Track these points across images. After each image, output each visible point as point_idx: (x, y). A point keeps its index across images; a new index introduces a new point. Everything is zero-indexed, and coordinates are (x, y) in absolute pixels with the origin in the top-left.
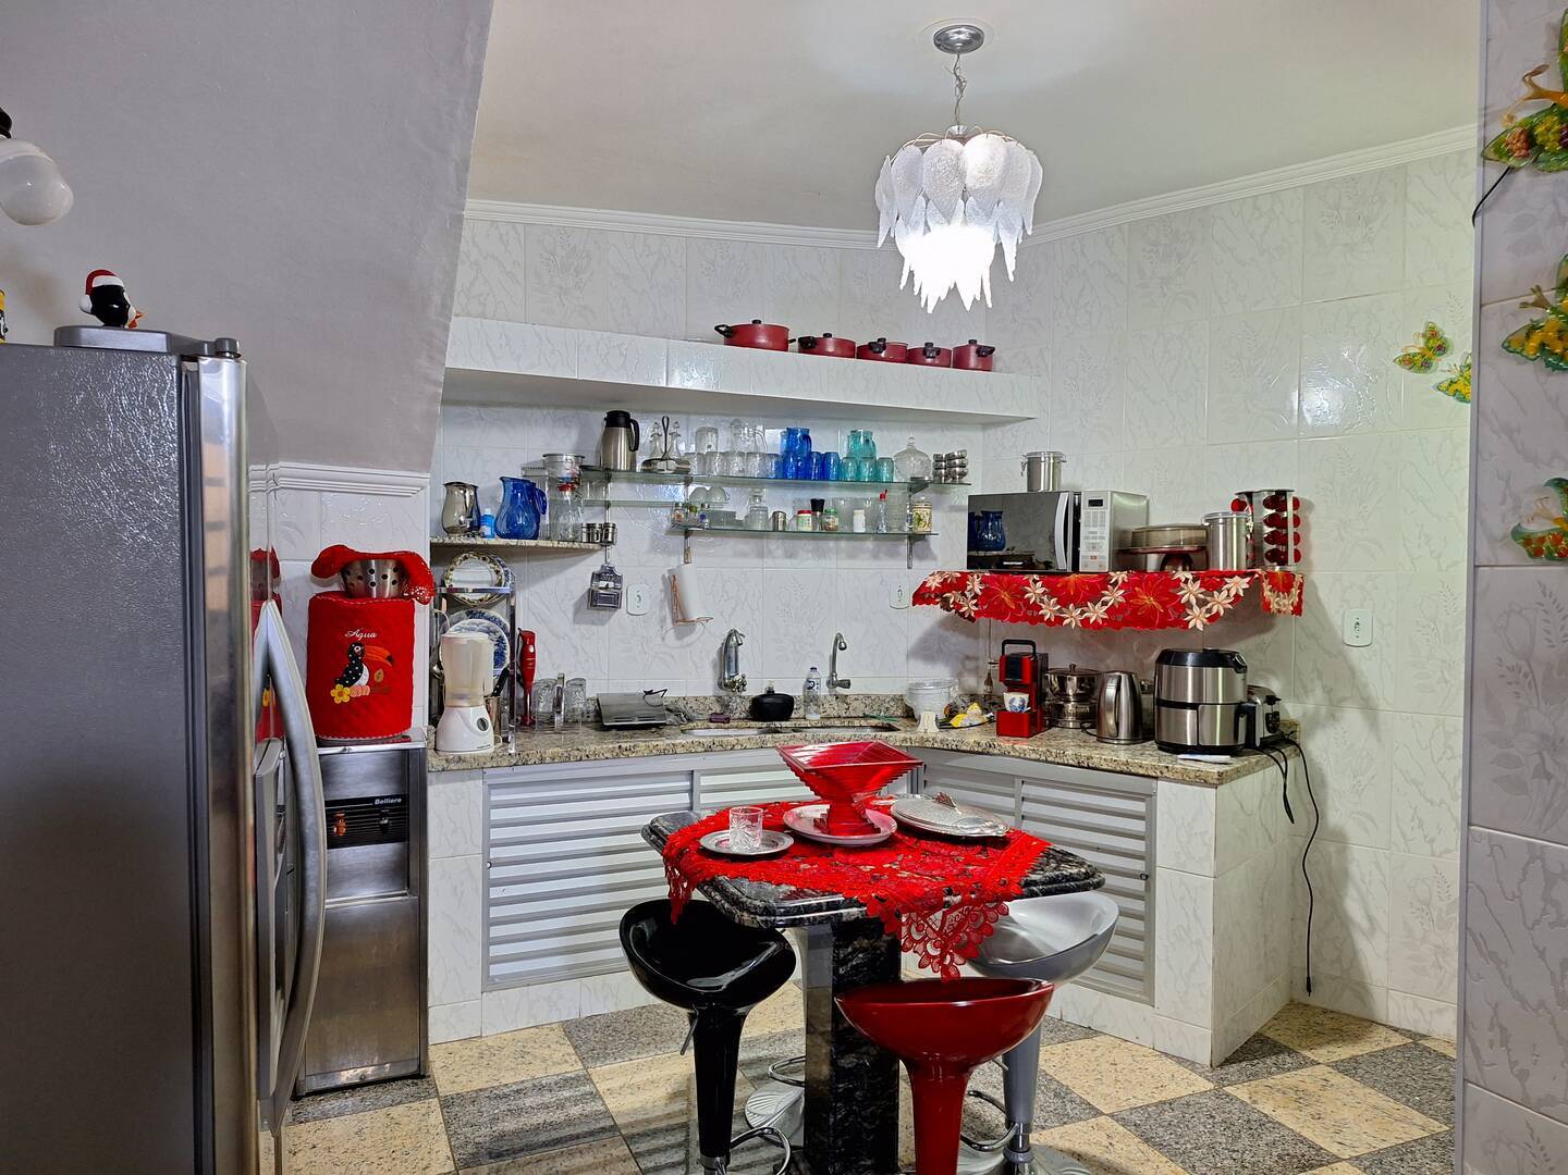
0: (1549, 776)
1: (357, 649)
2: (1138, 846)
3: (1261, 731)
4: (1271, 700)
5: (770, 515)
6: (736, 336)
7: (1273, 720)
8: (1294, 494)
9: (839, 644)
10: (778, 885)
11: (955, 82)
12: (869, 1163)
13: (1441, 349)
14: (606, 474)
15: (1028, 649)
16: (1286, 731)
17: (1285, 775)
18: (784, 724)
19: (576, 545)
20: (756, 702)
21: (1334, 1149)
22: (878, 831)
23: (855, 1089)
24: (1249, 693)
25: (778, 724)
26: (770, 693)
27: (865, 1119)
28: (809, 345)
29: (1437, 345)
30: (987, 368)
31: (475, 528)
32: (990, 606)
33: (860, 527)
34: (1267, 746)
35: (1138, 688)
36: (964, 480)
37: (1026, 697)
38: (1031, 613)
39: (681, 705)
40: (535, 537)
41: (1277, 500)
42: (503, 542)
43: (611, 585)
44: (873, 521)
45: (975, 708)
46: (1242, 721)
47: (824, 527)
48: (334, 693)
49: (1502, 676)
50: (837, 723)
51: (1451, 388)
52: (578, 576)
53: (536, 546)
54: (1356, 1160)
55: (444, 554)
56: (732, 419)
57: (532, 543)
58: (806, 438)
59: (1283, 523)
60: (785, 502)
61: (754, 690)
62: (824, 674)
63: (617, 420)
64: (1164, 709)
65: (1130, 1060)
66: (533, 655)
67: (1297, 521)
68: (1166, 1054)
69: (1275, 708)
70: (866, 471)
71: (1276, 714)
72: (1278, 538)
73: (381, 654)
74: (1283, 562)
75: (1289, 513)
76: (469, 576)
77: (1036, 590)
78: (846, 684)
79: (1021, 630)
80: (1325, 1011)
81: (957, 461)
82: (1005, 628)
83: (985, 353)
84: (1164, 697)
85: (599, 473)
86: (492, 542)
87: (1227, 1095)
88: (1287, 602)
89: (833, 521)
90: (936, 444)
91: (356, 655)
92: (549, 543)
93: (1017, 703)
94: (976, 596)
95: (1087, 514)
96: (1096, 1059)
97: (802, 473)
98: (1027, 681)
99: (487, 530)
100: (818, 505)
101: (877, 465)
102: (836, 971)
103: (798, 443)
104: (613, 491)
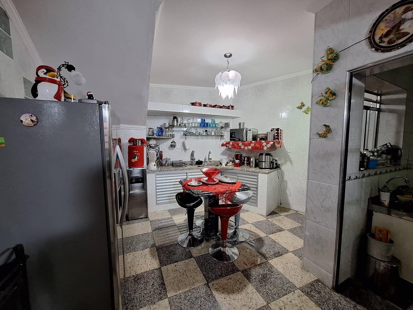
0: (321, 172)
2: (256, 183)
3: (275, 166)
4: (276, 161)
5: (199, 132)
6: (193, 104)
8: (280, 129)
9: (210, 153)
10: (200, 190)
11: (227, 62)
13: (304, 106)
15: (239, 153)
16: (278, 165)
17: (278, 172)
18: (201, 165)
19: (168, 137)
20: (197, 162)
21: (285, 228)
22: (216, 182)
23: (212, 220)
24: (273, 160)
26: (199, 160)
27: (213, 224)
28: (205, 106)
29: (303, 105)
30: (233, 109)
31: (153, 135)
32: (233, 146)
33: (213, 134)
34: (276, 168)
35: (256, 159)
36: (229, 127)
37: (239, 161)
38: (240, 148)
39: (185, 162)
40: (162, 136)
41: (278, 130)
43: (174, 144)
44: (215, 133)
45: (231, 163)
46: (272, 164)
47: (207, 134)
48: (132, 160)
49: (314, 156)
50: (210, 165)
51: (305, 112)
52: (169, 142)
53: (162, 138)
55: (148, 139)
56: (193, 117)
59: (278, 133)
60: (201, 130)
61: (196, 160)
62: (207, 157)
63: (175, 118)
64: (260, 162)
65: (254, 215)
66: (162, 155)
67: (280, 133)
68: (259, 214)
70: (214, 126)
71: (277, 163)
72: (278, 136)
73: (139, 154)
76: (152, 142)
77: (240, 144)
78: (211, 159)
79: (238, 150)
80: (283, 208)
81: (228, 124)
82: (236, 150)
83: (232, 107)
84: (260, 160)
85: (172, 126)
86: (156, 137)
87: (268, 220)
88: (279, 146)
89: (209, 133)
90: (225, 121)
91: (135, 155)
92: (164, 137)
93: (237, 162)
94: (231, 145)
95: (248, 132)
96: (249, 215)
97: (204, 126)
98: (239, 158)
99: (155, 135)
100: (206, 131)
101: (216, 124)
102: (209, 203)
103: (203, 121)
104: (174, 129)
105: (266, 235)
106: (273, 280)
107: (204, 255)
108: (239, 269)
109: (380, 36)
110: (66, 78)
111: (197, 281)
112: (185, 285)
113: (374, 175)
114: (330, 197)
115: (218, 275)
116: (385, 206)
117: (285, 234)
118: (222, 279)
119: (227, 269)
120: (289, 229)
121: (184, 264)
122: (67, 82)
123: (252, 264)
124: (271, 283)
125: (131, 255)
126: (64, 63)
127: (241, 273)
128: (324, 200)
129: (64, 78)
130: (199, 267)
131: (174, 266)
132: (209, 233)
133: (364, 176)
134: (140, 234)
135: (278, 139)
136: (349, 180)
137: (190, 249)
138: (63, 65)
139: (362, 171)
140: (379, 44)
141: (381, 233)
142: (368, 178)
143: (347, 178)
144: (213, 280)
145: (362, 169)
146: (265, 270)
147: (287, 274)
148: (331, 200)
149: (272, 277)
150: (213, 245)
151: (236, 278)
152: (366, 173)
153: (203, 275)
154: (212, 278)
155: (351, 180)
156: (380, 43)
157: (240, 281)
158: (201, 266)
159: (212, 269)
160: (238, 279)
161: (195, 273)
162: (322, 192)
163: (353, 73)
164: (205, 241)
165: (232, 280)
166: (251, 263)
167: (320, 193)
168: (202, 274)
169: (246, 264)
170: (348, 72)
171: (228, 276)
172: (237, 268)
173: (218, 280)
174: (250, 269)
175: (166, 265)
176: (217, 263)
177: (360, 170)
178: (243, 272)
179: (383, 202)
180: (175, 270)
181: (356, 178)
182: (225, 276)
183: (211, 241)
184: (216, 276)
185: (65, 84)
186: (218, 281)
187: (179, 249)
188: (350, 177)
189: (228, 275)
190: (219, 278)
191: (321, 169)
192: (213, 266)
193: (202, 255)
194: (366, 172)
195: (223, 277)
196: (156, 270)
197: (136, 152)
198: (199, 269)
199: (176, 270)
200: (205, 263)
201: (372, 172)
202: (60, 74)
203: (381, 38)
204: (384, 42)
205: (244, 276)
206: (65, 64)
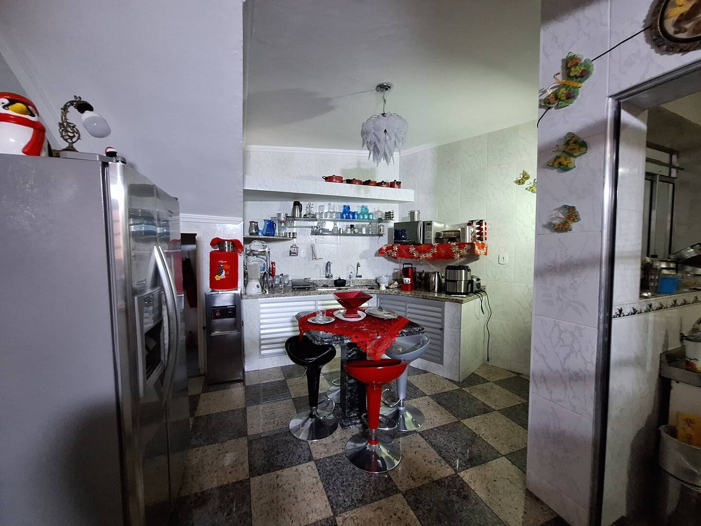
0: (561, 300)
1: (222, 265)
2: (440, 320)
3: (475, 289)
4: (478, 280)
5: (339, 229)
6: (329, 179)
7: (479, 285)
8: (485, 221)
9: (358, 265)
10: (327, 332)
11: (383, 101)
12: (357, 409)
13: (528, 178)
14: (293, 218)
15: (410, 266)
16: (482, 288)
17: (482, 301)
19: (285, 238)
20: (335, 281)
21: (494, 407)
22: (360, 317)
23: (353, 389)
24: (472, 278)
25: (342, 288)
26: (340, 279)
27: (356, 397)
28: (349, 181)
30: (399, 187)
31: (257, 234)
32: (400, 254)
33: (364, 232)
34: (476, 293)
35: (441, 277)
36: (393, 219)
37: (410, 279)
38: (411, 256)
39: (315, 282)
40: (274, 236)
41: (480, 223)
42: (265, 237)
43: (296, 249)
44: (367, 231)
45: (396, 283)
46: (470, 285)
47: (354, 232)
48: (216, 277)
49: (546, 269)
50: (358, 287)
51: (531, 189)
52: (286, 246)
53: (273, 238)
54: (499, 411)
55: (247, 240)
56: (328, 203)
57: (272, 237)
58: (349, 208)
59: (482, 229)
60: (342, 225)
61: (334, 278)
62: (354, 273)
63: (297, 204)
64: (447, 282)
65: (436, 380)
66: (275, 268)
67: (486, 229)
68: (446, 378)
69: (479, 282)
70: (366, 217)
71: (480, 284)
72: (480, 234)
73: (228, 267)
74: (482, 240)
75: (483, 227)
76: (256, 246)
77: (412, 249)
78: (361, 277)
79: (409, 260)
80: (492, 366)
81: (391, 214)
82: (404, 260)
83: (399, 183)
84: (448, 279)
85: (291, 218)
86: (261, 237)
87: (463, 390)
88: (483, 252)
89: (356, 231)
90: (385, 208)
91: (221, 268)
92: (277, 238)
93: (407, 281)
94: (396, 251)
95: (426, 227)
96: (427, 379)
97: (348, 217)
98: (410, 275)
99: (260, 234)
100: (352, 226)
101: (369, 215)
102: (347, 356)
103: (347, 209)
104: (296, 223)
105: (456, 420)
106: (466, 515)
107: (337, 455)
108: (399, 488)
109: (675, 18)
110: (75, 126)
111: (314, 510)
112: (291, 519)
113: (671, 307)
114: (580, 351)
115: (357, 500)
116: (696, 369)
117: (493, 418)
118: (364, 508)
119: (376, 488)
120: (501, 408)
121: (295, 473)
122: (78, 133)
123: (426, 477)
124: (460, 522)
125: (200, 452)
126: (73, 99)
127: (402, 496)
128: (569, 355)
129: (72, 125)
130: (322, 482)
131: (276, 476)
132: (348, 413)
133: (650, 308)
134: (223, 410)
135: (480, 239)
136: (620, 316)
137: (310, 444)
138: (72, 103)
139: (646, 297)
140: (674, 35)
141: (689, 426)
142: (658, 313)
143: (615, 311)
144: (345, 509)
145: (646, 295)
146: (450, 493)
147: (494, 503)
148: (583, 357)
149: (465, 508)
150: (353, 436)
151: (390, 506)
152: (655, 302)
153: (328, 497)
154: (345, 505)
155: (624, 316)
156: (676, 33)
157: (399, 514)
158: (326, 479)
159: (346, 487)
160: (395, 510)
161: (313, 492)
162: (562, 340)
163: (622, 101)
164: (339, 428)
165: (383, 510)
166: (424, 476)
167: (559, 343)
168: (326, 496)
169: (413, 479)
170: (610, 99)
171: (376, 503)
172: (396, 486)
173: (355, 510)
174: (420, 489)
175: (260, 475)
176: (358, 474)
177: (641, 297)
178: (407, 494)
179: (692, 361)
180: (276, 486)
181: (635, 312)
182: (370, 503)
183: (350, 428)
184: (353, 500)
185: (74, 136)
186: (354, 512)
187: (289, 442)
188: (621, 311)
189: (376, 500)
190: (358, 507)
191: (560, 293)
192: (350, 479)
193: (331, 457)
194: (656, 300)
195: (367, 503)
196: (240, 484)
197: (222, 262)
198: (321, 484)
199: (278, 485)
200: (334, 474)
201: (667, 300)
202: (66, 119)
203: (678, 23)
204: (685, 30)
205: (408, 504)
206: (75, 101)
